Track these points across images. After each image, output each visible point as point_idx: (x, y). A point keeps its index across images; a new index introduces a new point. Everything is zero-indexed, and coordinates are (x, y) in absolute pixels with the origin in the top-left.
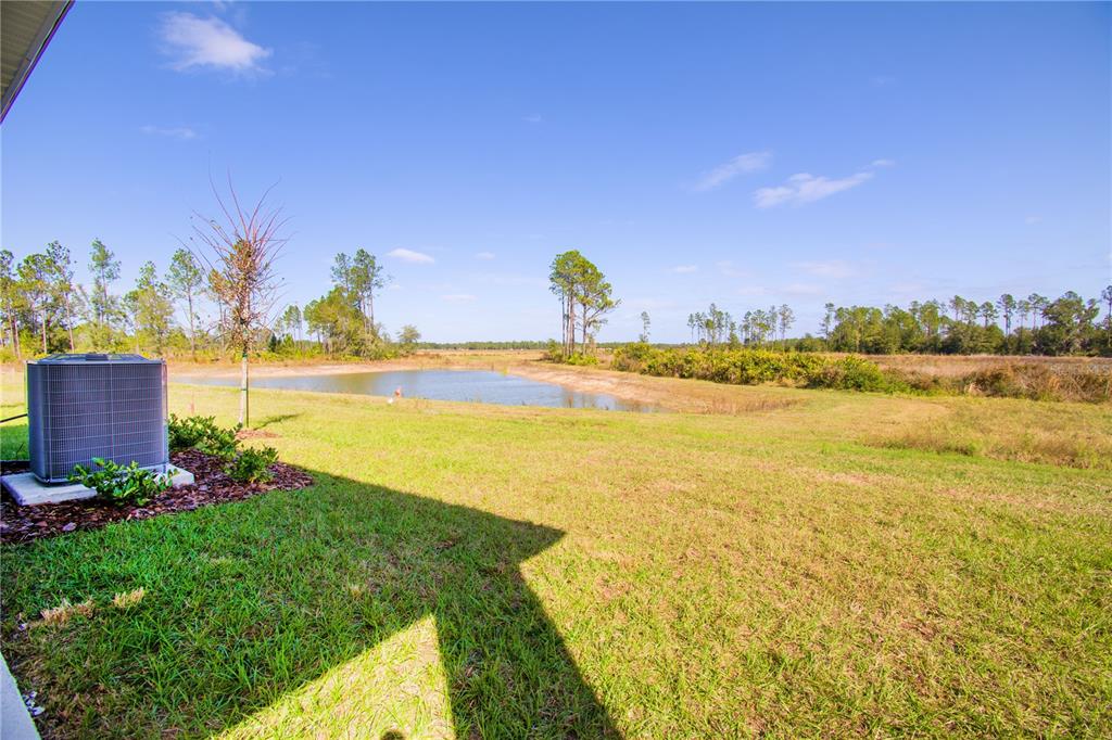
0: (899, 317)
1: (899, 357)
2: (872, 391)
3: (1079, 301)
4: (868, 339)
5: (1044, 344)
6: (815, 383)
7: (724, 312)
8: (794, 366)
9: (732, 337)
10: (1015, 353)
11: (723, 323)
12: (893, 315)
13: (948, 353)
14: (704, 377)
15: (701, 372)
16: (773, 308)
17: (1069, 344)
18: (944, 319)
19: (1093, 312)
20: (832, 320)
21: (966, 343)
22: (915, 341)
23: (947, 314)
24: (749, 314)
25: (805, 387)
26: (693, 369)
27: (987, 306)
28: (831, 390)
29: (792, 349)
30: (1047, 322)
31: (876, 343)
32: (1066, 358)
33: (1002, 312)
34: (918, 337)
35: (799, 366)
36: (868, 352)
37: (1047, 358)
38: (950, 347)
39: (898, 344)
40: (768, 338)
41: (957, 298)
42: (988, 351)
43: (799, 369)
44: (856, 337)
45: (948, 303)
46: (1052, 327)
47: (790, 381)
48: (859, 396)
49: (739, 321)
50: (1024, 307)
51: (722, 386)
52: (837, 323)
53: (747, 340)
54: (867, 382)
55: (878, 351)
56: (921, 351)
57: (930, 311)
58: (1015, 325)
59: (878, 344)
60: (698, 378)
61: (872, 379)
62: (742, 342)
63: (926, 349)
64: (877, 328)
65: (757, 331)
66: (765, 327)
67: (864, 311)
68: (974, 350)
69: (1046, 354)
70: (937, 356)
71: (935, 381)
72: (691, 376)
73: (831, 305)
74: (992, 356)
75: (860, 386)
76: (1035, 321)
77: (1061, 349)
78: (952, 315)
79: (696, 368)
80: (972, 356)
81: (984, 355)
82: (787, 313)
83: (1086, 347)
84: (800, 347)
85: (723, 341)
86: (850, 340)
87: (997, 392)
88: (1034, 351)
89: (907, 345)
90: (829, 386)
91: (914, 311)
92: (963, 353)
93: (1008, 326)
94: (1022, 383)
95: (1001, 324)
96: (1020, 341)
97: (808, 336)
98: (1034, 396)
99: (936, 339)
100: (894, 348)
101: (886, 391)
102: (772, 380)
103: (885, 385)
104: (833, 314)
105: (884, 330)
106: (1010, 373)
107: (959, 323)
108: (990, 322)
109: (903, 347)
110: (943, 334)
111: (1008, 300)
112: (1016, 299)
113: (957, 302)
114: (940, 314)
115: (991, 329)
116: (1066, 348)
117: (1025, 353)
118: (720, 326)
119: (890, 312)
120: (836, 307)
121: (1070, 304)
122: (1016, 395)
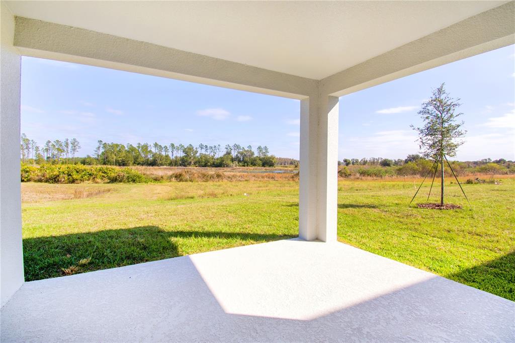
0: (132, 149)
1: (133, 167)
2: (139, 182)
3: (193, 148)
4: (119, 159)
5: (184, 162)
6: (114, 180)
7: (30, 140)
8: (101, 173)
9: (38, 155)
10: (175, 166)
11: (30, 146)
12: (130, 148)
13: (153, 166)
14: (40, 181)
15: (37, 178)
16: (67, 140)
17: (190, 162)
18: (150, 151)
19: (196, 152)
20: (101, 148)
21: (159, 161)
22: (140, 160)
23: (152, 150)
24: (49, 142)
25: (108, 183)
26: (30, 176)
27: (166, 147)
28: (122, 183)
29: (79, 163)
30: (184, 155)
31: (123, 161)
32: (190, 167)
33: (170, 150)
34: (141, 159)
35: (103, 173)
36: (120, 165)
37: (184, 167)
38: (153, 163)
39: (133, 162)
40: (64, 156)
41: (156, 143)
42: (166, 165)
43: (103, 174)
44: (114, 158)
45: (152, 145)
46: (186, 156)
47: (99, 180)
48: (135, 185)
49: (42, 146)
50: (178, 149)
51: (56, 185)
52: (103, 150)
53: (48, 158)
54: (137, 179)
55: (124, 165)
56: (142, 165)
57: (145, 148)
58: (175, 155)
59: (124, 161)
60: (35, 181)
61: (139, 177)
62: (45, 158)
63: (144, 164)
64: (124, 154)
65: (56, 152)
66: (60, 150)
67: (117, 146)
68: (162, 165)
69: (184, 166)
70: (148, 167)
71: (162, 177)
72: (29, 180)
73: (101, 141)
74: (168, 167)
75: (134, 181)
76: (180, 154)
77: (188, 164)
78: (153, 150)
79: (32, 175)
80: (161, 167)
81: (165, 167)
82: (76, 144)
83: (195, 163)
84: (84, 162)
85: (31, 157)
86: (110, 159)
87: (181, 180)
88: (181, 165)
89: (136, 162)
90: (121, 181)
91: (139, 147)
92: (158, 166)
93: (173, 155)
94: (187, 177)
95: (170, 154)
96: (176, 161)
97: (89, 157)
98: (191, 181)
99: (148, 160)
100: (131, 163)
101: (146, 182)
102: (89, 180)
103: (144, 180)
104: (102, 146)
105: (126, 155)
106: (184, 173)
107: (156, 153)
108: (167, 154)
109: (134, 163)
110: (150, 157)
111: (173, 145)
112: (175, 146)
113: (156, 145)
114: (149, 150)
115: (167, 156)
116: (190, 164)
117: (178, 166)
118: (28, 148)
119: (129, 147)
120: (103, 143)
121: (190, 148)
122: (186, 181)
